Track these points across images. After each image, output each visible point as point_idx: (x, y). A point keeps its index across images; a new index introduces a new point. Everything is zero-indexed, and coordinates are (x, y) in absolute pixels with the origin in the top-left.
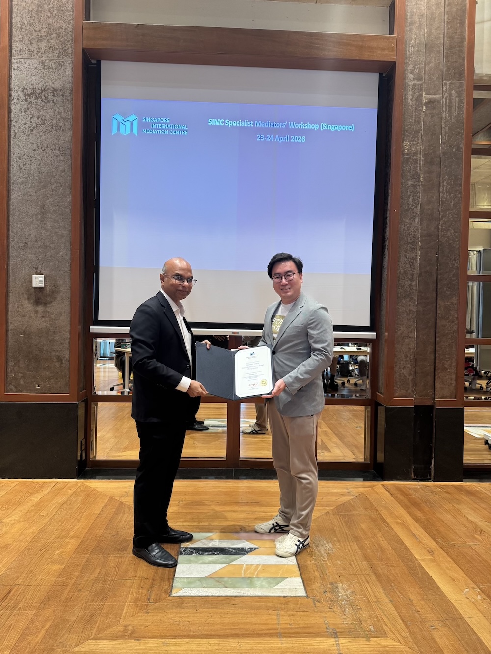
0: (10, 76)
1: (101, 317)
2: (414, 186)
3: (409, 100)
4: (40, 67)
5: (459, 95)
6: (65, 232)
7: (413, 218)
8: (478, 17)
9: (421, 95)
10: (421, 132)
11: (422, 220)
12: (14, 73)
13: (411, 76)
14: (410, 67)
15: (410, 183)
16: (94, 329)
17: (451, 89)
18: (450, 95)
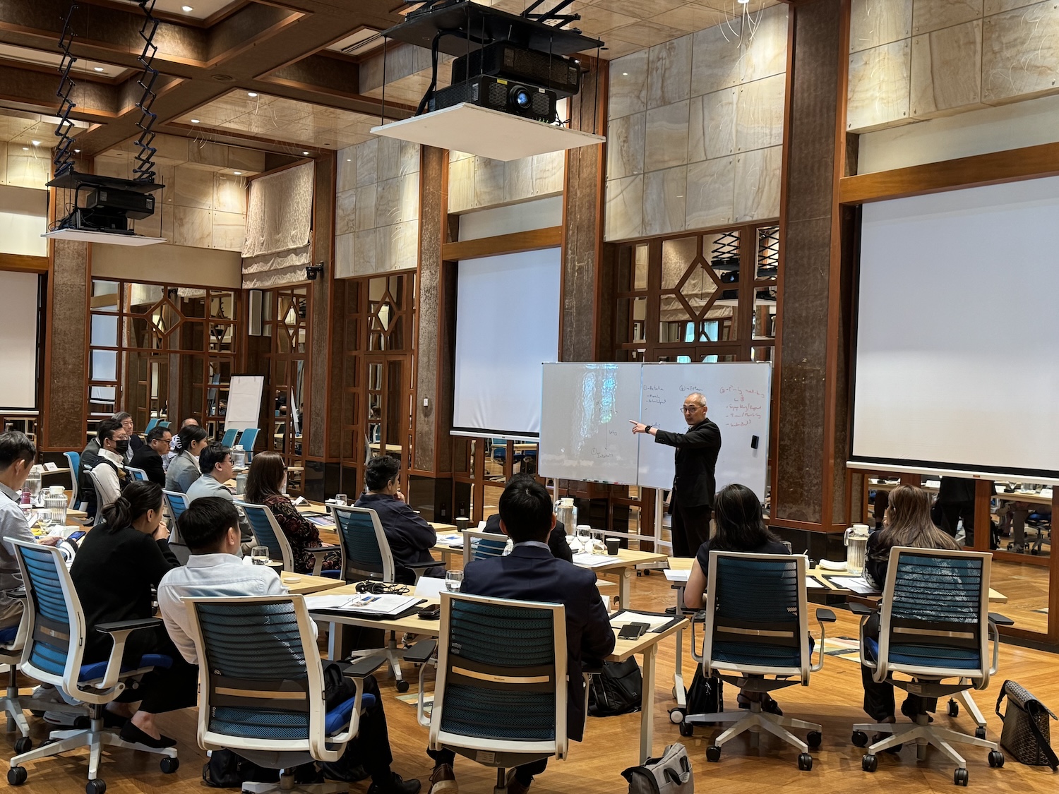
0: (420, 281)
1: (455, 425)
2: (570, 331)
3: (569, 270)
4: (429, 274)
5: (592, 262)
6: (435, 372)
7: (570, 355)
8: (608, 198)
9: (575, 265)
10: (575, 292)
11: (574, 356)
12: (422, 279)
13: (570, 252)
14: (570, 246)
15: (569, 329)
16: (452, 433)
17: (588, 258)
18: (588, 262)
